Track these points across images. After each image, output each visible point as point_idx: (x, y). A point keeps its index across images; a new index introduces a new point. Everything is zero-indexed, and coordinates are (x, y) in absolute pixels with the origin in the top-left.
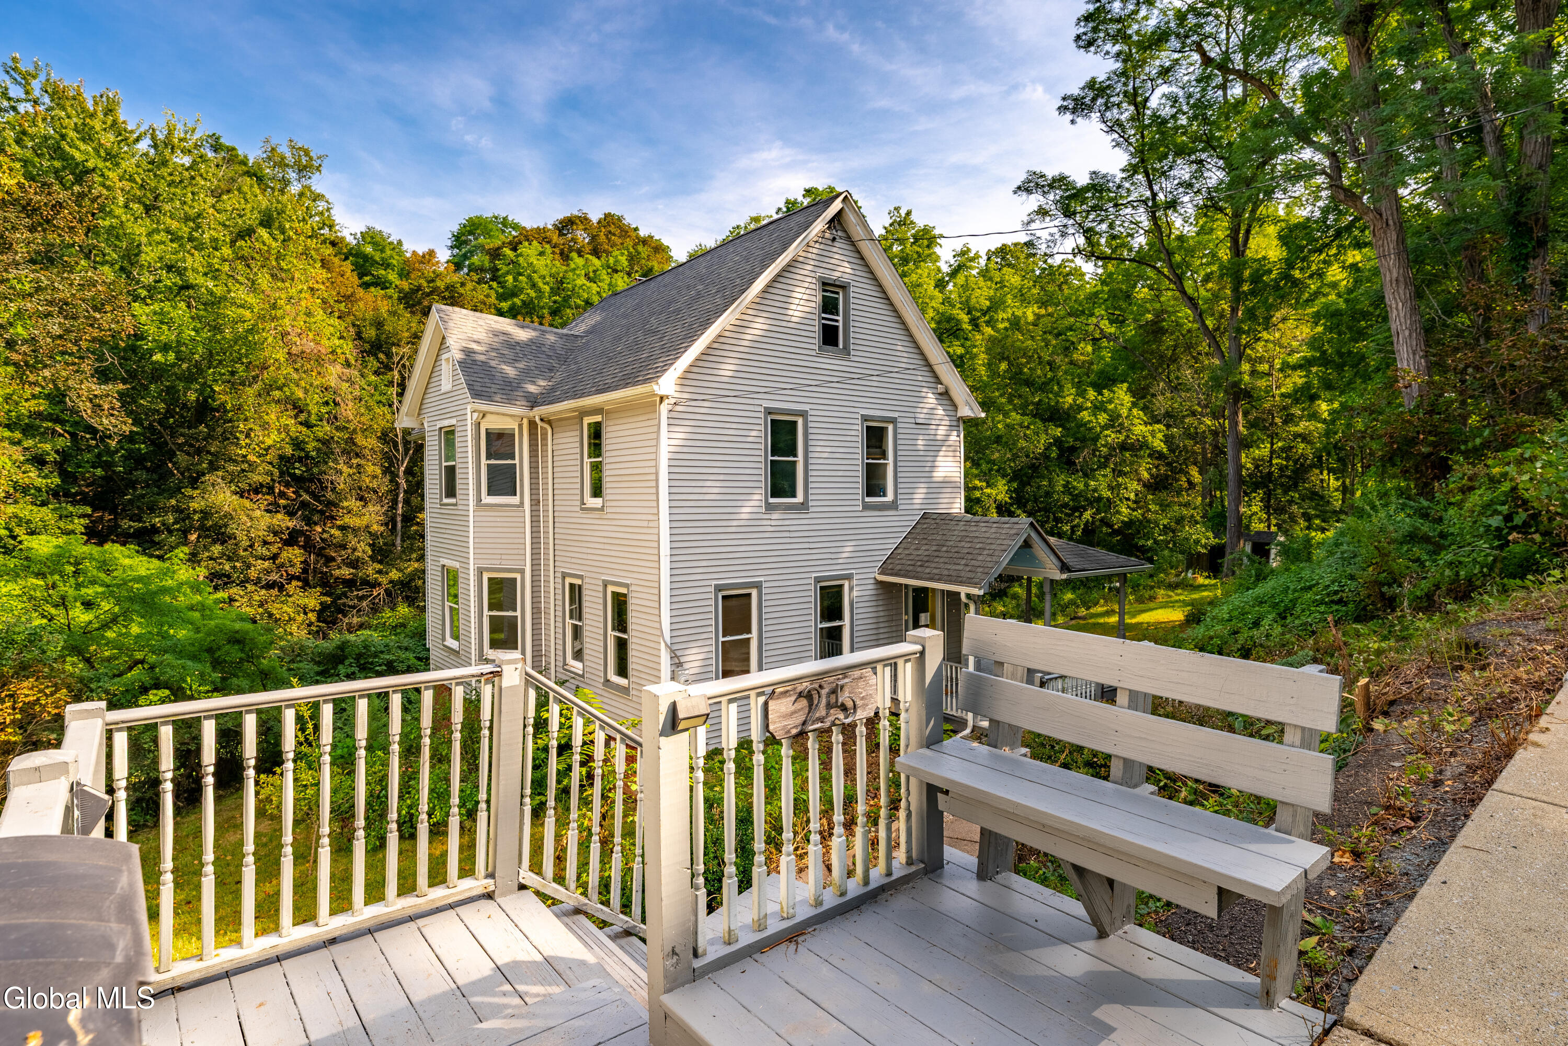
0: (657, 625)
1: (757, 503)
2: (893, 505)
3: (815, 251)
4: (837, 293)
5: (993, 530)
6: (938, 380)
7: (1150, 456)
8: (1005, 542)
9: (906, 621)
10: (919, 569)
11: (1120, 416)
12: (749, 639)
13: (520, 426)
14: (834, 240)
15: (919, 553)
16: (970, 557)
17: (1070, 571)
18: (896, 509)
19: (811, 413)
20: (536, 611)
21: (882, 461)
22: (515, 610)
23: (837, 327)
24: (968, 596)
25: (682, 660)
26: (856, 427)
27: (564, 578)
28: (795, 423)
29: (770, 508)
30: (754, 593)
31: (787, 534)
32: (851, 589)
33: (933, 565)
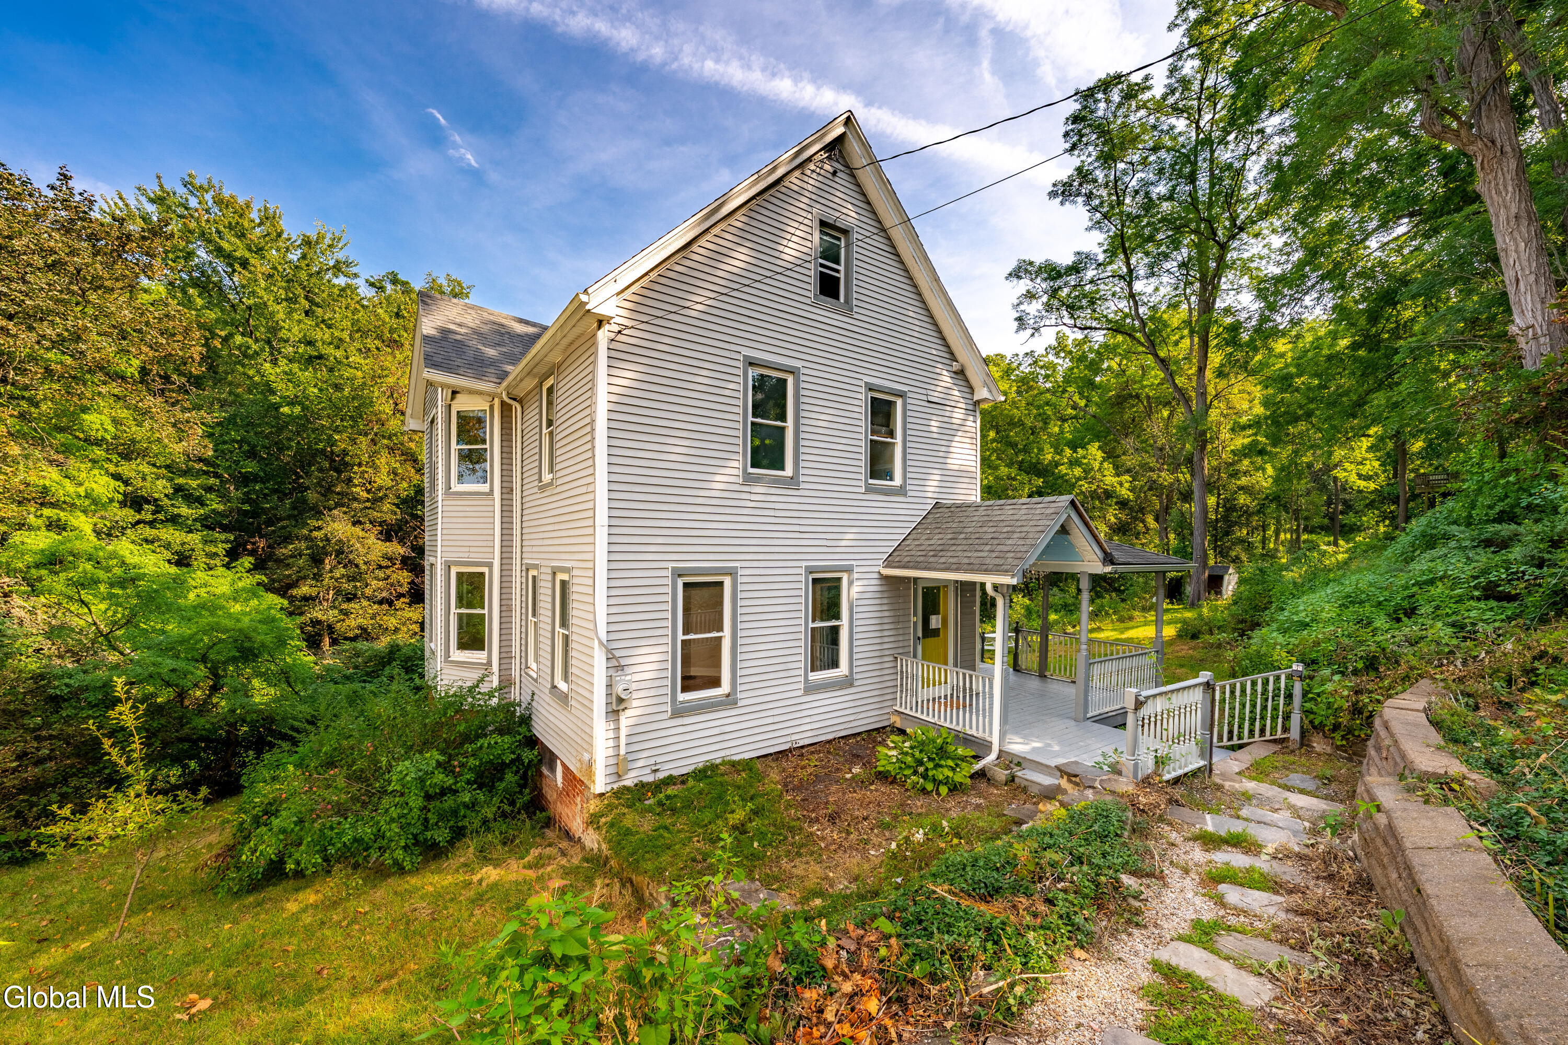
0: (591, 617)
1: (735, 472)
2: (902, 491)
3: (811, 181)
4: (839, 239)
5: (1023, 512)
6: (953, 357)
7: (1116, 503)
8: (1040, 523)
9: (915, 623)
10: (932, 559)
11: (1092, 469)
12: (720, 638)
13: (492, 407)
14: (834, 173)
15: (932, 542)
16: (996, 542)
17: (1113, 563)
18: (905, 495)
19: (803, 371)
20: (505, 608)
21: (889, 440)
22: (483, 608)
23: (838, 279)
24: (996, 588)
25: (623, 662)
26: (859, 396)
27: (527, 570)
28: (785, 381)
29: (748, 479)
30: (727, 582)
31: (772, 513)
32: (851, 583)
33: (949, 554)
